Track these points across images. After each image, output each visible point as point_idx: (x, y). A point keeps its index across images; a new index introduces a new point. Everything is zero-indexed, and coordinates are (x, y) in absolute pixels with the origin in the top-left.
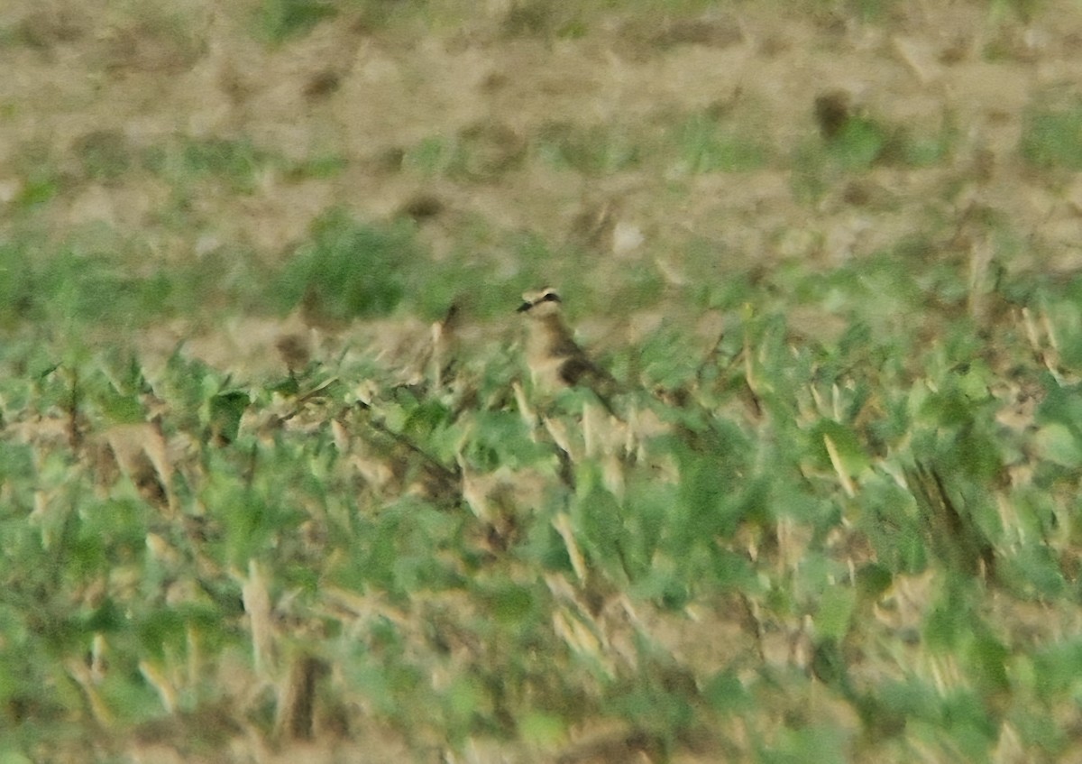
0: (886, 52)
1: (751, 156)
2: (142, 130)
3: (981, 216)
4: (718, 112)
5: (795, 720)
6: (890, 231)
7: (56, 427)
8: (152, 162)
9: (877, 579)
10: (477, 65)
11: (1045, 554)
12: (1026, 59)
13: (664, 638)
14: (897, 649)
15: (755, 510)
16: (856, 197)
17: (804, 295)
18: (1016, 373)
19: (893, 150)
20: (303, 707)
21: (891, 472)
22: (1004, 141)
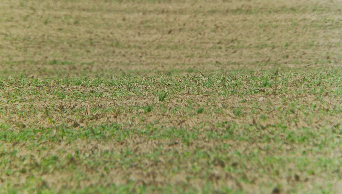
0: (220, 59)
1: (212, 64)
2: (180, 63)
3: (225, 67)
4: (210, 62)
5: (215, 94)
6: (220, 68)
7: (175, 78)
8: (180, 64)
9: (219, 87)
10: (197, 59)
11: (229, 86)
12: (228, 59)
13: (207, 90)
14: (220, 90)
15: (212, 83)
16: (218, 66)
17: (215, 71)
18: (227, 76)
19: (220, 64)
20: (188, 93)
21: (220, 81)
22: (226, 63)
